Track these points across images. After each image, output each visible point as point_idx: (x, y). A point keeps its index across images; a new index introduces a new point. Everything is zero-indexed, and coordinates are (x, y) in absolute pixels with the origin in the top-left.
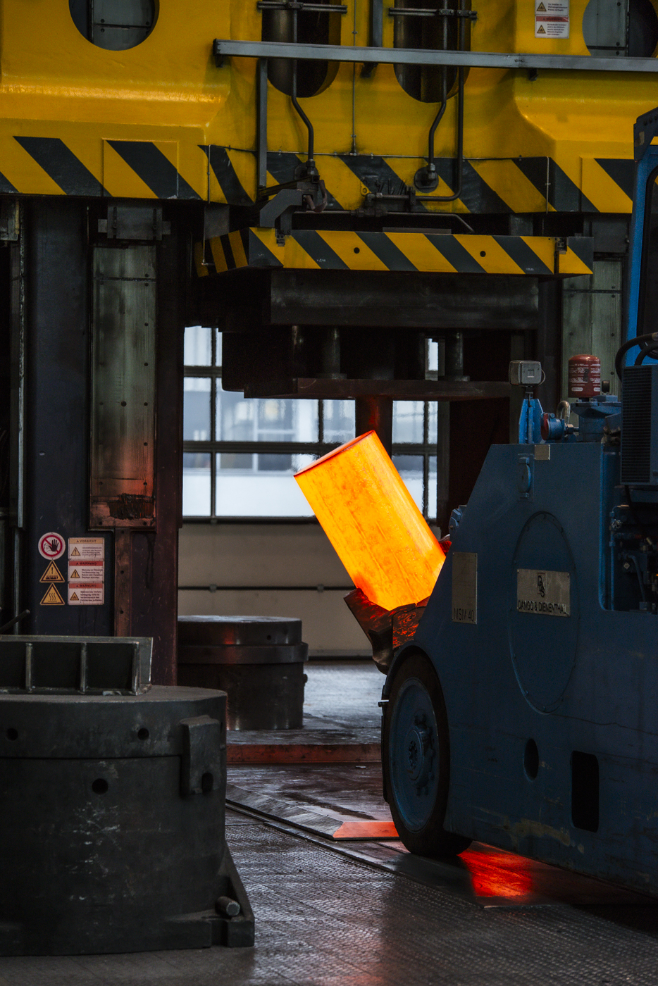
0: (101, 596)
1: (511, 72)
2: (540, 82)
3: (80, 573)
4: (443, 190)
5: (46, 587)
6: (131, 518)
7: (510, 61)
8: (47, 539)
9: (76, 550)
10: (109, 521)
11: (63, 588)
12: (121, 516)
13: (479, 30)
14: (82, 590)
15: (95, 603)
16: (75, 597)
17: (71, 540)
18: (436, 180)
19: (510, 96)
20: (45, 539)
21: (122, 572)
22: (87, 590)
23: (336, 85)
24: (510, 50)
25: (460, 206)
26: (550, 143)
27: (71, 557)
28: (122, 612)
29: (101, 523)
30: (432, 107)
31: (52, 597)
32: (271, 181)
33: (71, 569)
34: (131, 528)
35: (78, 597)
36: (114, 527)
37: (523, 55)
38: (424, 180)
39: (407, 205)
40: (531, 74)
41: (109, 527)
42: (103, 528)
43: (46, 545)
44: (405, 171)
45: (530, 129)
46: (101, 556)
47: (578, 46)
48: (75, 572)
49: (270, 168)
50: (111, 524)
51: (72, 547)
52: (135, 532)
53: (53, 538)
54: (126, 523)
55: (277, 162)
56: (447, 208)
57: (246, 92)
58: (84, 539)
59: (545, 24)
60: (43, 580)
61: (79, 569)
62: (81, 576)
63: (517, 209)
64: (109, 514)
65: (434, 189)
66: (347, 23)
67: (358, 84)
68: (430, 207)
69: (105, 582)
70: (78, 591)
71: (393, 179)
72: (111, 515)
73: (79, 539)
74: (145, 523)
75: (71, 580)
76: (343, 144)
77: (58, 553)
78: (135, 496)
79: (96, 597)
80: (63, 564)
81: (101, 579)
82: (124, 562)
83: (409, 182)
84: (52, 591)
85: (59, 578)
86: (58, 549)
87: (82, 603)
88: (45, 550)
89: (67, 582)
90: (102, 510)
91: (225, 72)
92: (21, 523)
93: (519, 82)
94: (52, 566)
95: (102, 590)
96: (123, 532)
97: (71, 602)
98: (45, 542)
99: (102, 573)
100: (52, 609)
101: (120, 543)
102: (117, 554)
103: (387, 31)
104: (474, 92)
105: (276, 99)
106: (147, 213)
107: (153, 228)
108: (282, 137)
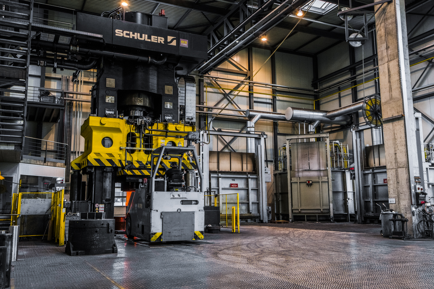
3: (101, 209)
4: (149, 165)
9: (100, 206)
10: (105, 202)
13: (153, 146)
20: (97, 204)
21: (106, 209)
22: (102, 211)
23: (136, 152)
30: (148, 155)
32: (127, 164)
38: (147, 164)
39: (144, 167)
44: (144, 163)
46: (104, 207)
49: (127, 162)
55: (128, 162)
57: (124, 154)
60: (96, 210)
66: (137, 145)
67: (138, 152)
68: (147, 167)
70: (100, 211)
71: (143, 164)
73: (101, 204)
74: (110, 202)
76: (137, 160)
77: (98, 206)
78: (108, 199)
83: (145, 164)
85: (98, 209)
88: (96, 206)
90: (104, 200)
91: (121, 150)
92: (93, 203)
95: (104, 211)
96: (107, 203)
99: (104, 209)
102: (106, 206)
103: (142, 146)
105: (128, 154)
106: (111, 168)
107: (111, 170)
108: (129, 159)
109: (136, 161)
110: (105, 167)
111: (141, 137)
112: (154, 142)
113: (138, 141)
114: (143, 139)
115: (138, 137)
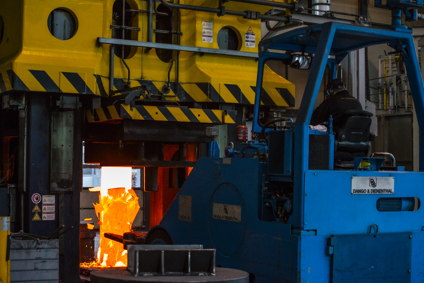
0: (54, 217)
1: (195, 53)
2: (204, 57)
3: (46, 208)
4: (171, 93)
5: (34, 213)
6: (65, 188)
7: (196, 50)
8: (35, 196)
9: (45, 200)
10: (57, 189)
11: (40, 214)
12: (62, 188)
13: (183, 39)
14: (47, 215)
15: (52, 219)
16: (45, 217)
17: (43, 196)
18: (170, 89)
19: (195, 62)
20: (34, 196)
21: (62, 208)
22: (49, 215)
23: (136, 55)
24: (194, 46)
25: (177, 99)
26: (209, 78)
27: (44, 203)
28: (62, 223)
29: (54, 190)
30: (167, 65)
31: (36, 218)
32: (115, 89)
33: (43, 207)
34: (65, 192)
35: (46, 217)
36: (59, 191)
37: (200, 48)
38: (166, 89)
39: (160, 98)
40: (202, 54)
41: (57, 191)
42: (55, 191)
43: (34, 198)
44: (159, 86)
45: (202, 73)
46: (54, 202)
47: (216, 46)
48: (45, 208)
49: (115, 84)
50: (58, 190)
51: (44, 199)
52: (66, 193)
53: (37, 196)
54: (63, 190)
55: (118, 81)
56: (173, 99)
57: (107, 57)
58: (48, 196)
59: (205, 38)
60: (33, 211)
61: (46, 207)
62: (47, 209)
63: (197, 101)
64: (57, 186)
65: (169, 93)
66: (140, 34)
67: (144, 56)
68: (167, 99)
69: (55, 212)
70: (46, 215)
71: (155, 89)
72: (58, 187)
73: (46, 196)
74: (70, 190)
75: (43, 211)
76: (138, 76)
77: (39, 201)
78: (66, 180)
79: (52, 217)
80: (40, 205)
81: (54, 210)
82: (62, 204)
83: (160, 90)
84: (37, 215)
85: (39, 210)
86: (39, 200)
87: (47, 219)
88: (34, 200)
89: (42, 212)
90: (54, 185)
91: (100, 49)
92: (25, 190)
93: (197, 57)
94: (37, 206)
95: (54, 215)
96: (62, 193)
97: (43, 219)
98: (34, 197)
99: (54, 208)
100: (37, 221)
101: (61, 197)
102: (60, 201)
103: (154, 37)
104: (182, 60)
105: (116, 59)
106: (74, 99)
107: (76, 104)
108: (118, 73)
109: (138, 80)
110: (59, 94)
111: (152, 11)
112: (183, 27)
113: (142, 22)
114: (155, 17)
115: (143, 12)
